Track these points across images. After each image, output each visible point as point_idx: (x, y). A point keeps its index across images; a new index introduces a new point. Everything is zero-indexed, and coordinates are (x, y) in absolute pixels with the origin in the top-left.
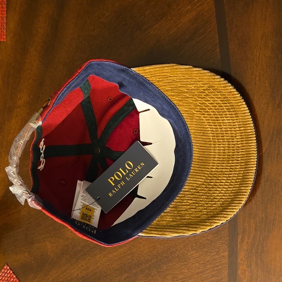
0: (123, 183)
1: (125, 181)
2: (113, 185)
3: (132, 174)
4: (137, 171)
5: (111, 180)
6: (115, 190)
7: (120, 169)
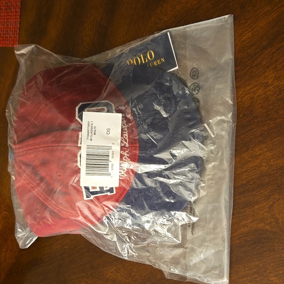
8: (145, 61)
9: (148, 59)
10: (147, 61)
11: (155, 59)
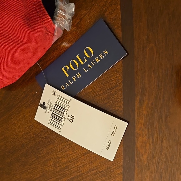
0: (79, 75)
1: (82, 72)
2: (67, 76)
3: (91, 65)
4: (98, 60)
5: (66, 69)
6: (69, 83)
7: (78, 56)
8: (83, 61)
9: (87, 58)
10: (86, 61)
11: (96, 55)
